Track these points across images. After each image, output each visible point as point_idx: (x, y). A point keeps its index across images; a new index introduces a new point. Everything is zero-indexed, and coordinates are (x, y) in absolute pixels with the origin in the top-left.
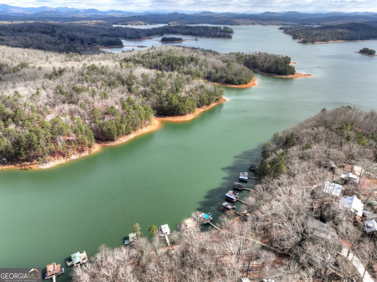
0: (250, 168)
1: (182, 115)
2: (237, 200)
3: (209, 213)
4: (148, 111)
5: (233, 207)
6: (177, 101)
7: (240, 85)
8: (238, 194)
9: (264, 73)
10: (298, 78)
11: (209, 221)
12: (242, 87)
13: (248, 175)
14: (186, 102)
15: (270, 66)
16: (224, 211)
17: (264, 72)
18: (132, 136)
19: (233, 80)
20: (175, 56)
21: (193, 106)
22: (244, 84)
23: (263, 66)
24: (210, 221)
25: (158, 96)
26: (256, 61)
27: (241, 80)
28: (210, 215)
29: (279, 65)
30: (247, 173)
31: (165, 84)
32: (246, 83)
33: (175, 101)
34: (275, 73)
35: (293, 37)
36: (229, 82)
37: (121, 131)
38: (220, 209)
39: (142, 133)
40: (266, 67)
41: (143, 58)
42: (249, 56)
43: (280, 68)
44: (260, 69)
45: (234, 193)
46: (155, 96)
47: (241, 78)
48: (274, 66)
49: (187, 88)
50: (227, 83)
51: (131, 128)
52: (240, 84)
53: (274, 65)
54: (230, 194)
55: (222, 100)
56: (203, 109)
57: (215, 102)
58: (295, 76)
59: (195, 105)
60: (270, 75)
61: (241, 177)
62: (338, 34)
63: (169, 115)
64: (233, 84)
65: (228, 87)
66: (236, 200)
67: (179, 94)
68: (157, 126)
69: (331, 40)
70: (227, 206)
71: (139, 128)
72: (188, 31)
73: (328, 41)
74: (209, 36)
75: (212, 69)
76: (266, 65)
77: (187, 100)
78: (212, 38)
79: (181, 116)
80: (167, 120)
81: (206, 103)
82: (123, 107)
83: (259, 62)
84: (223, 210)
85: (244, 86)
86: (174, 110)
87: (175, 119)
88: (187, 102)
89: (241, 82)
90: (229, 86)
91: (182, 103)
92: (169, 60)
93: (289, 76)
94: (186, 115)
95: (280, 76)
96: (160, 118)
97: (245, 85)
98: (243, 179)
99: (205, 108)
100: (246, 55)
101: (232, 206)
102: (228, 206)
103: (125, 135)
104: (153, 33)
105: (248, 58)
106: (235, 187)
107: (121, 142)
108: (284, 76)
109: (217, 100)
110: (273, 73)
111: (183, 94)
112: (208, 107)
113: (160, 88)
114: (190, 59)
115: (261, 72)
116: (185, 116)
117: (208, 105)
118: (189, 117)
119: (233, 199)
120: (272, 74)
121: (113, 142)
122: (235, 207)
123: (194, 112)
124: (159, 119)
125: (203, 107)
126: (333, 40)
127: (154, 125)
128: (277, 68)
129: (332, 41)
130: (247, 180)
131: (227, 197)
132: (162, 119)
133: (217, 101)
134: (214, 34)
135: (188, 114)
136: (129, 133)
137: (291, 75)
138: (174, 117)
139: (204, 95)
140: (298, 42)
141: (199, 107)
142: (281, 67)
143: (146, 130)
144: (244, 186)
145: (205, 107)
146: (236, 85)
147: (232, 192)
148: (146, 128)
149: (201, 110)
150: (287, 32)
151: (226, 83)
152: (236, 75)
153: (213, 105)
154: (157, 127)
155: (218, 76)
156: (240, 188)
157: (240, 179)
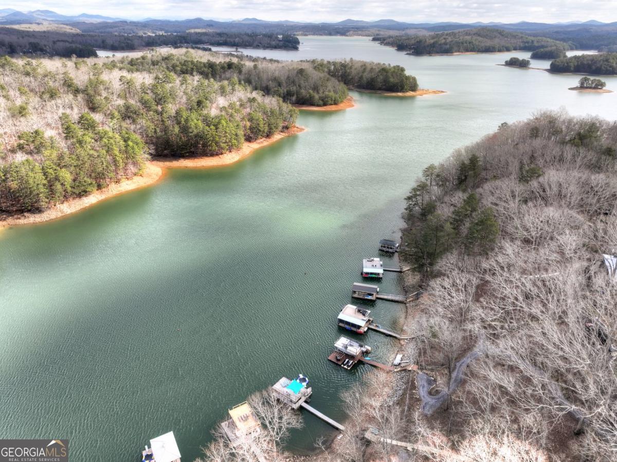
0: (380, 248)
1: (212, 155)
2: (369, 329)
3: (301, 376)
4: (130, 143)
5: (364, 350)
6: (200, 124)
7: (325, 107)
8: (369, 312)
9: (363, 90)
10: (424, 96)
11: (303, 399)
12: (330, 109)
13: (381, 263)
14: (220, 126)
15: (373, 77)
16: (340, 363)
17: (364, 88)
18: (93, 199)
19: (311, 97)
20: (197, 61)
21: (236, 135)
22: (332, 105)
23: (361, 78)
24: (306, 402)
25: (156, 117)
26: (348, 71)
27: (327, 97)
28: (304, 380)
29: (390, 75)
30: (378, 259)
31: (173, 94)
32: (335, 104)
33: (196, 124)
34: (383, 90)
35: (396, 48)
36: (303, 101)
37: (58, 186)
38: (329, 360)
39: (118, 193)
40: (367, 79)
41: (132, 65)
42: (334, 64)
43: (392, 80)
44: (356, 84)
45: (359, 311)
46: (150, 116)
47: (327, 93)
48: (381, 77)
49: (222, 101)
50: (300, 104)
51: (89, 181)
52: (325, 104)
53: (381, 75)
54: (350, 314)
55: (296, 128)
56: (259, 143)
57: (282, 132)
58: (418, 93)
59: (241, 133)
60: (376, 93)
61: (365, 270)
62: (466, 43)
63: (183, 156)
64: (312, 105)
65: (305, 110)
66: (366, 329)
67: (205, 112)
68: (157, 178)
69: (456, 52)
70: (346, 348)
71: (110, 182)
72: (222, 39)
73: (452, 53)
74: (259, 46)
75: (270, 82)
76: (367, 76)
77: (223, 122)
78: (265, 49)
79: (211, 158)
80: (180, 167)
81: (264, 131)
82: (68, 132)
83: (354, 72)
84: (338, 360)
85: (333, 108)
86: (195, 145)
87: (199, 163)
88: (223, 126)
89: (327, 101)
90: (304, 108)
91: (212, 127)
92: (184, 67)
93: (408, 93)
94: (222, 154)
95: (394, 94)
96: (164, 162)
97: (334, 106)
98: (372, 274)
99: (262, 142)
100: (329, 62)
101: (361, 346)
102: (349, 348)
103: (74, 198)
104: (159, 42)
105: (332, 67)
106: (356, 296)
107: (60, 215)
108: (400, 94)
109: (287, 128)
110: (380, 89)
111: (214, 112)
112: (268, 140)
113: (160, 100)
114: (226, 65)
115: (358, 88)
116: (220, 156)
117: (268, 136)
118: (229, 159)
119: (359, 327)
120: (380, 92)
121: (39, 215)
122: (369, 348)
123: (238, 148)
124: (161, 164)
125: (258, 141)
126: (459, 51)
127: (149, 175)
128: (386, 81)
129: (458, 53)
130: (381, 276)
131: (341, 321)
132: (168, 164)
133: (286, 131)
134: (267, 44)
135: (228, 152)
136: (83, 193)
137: (411, 92)
138: (196, 160)
139: (259, 116)
140: (407, 54)
141: (249, 139)
142: (394, 78)
143: (127, 186)
144: (378, 290)
145: (261, 140)
146: (318, 106)
147: (355, 307)
148: (129, 182)
149: (255, 146)
150: (385, 42)
151: (298, 104)
152: (316, 88)
153: (277, 137)
154: (155, 180)
155: (282, 92)
156: (370, 298)
157: (364, 275)
